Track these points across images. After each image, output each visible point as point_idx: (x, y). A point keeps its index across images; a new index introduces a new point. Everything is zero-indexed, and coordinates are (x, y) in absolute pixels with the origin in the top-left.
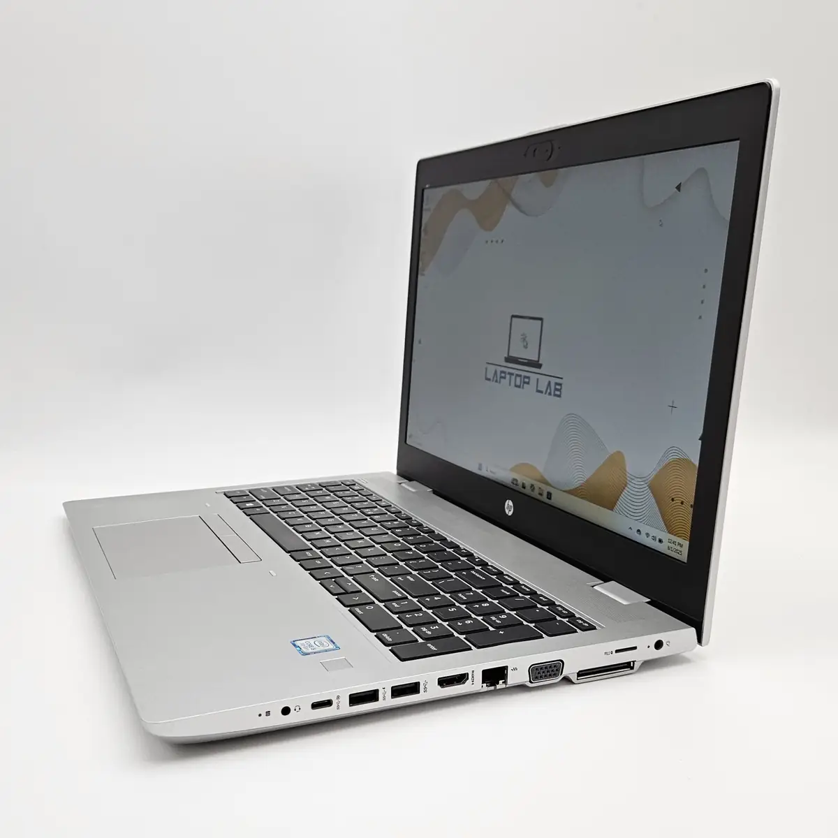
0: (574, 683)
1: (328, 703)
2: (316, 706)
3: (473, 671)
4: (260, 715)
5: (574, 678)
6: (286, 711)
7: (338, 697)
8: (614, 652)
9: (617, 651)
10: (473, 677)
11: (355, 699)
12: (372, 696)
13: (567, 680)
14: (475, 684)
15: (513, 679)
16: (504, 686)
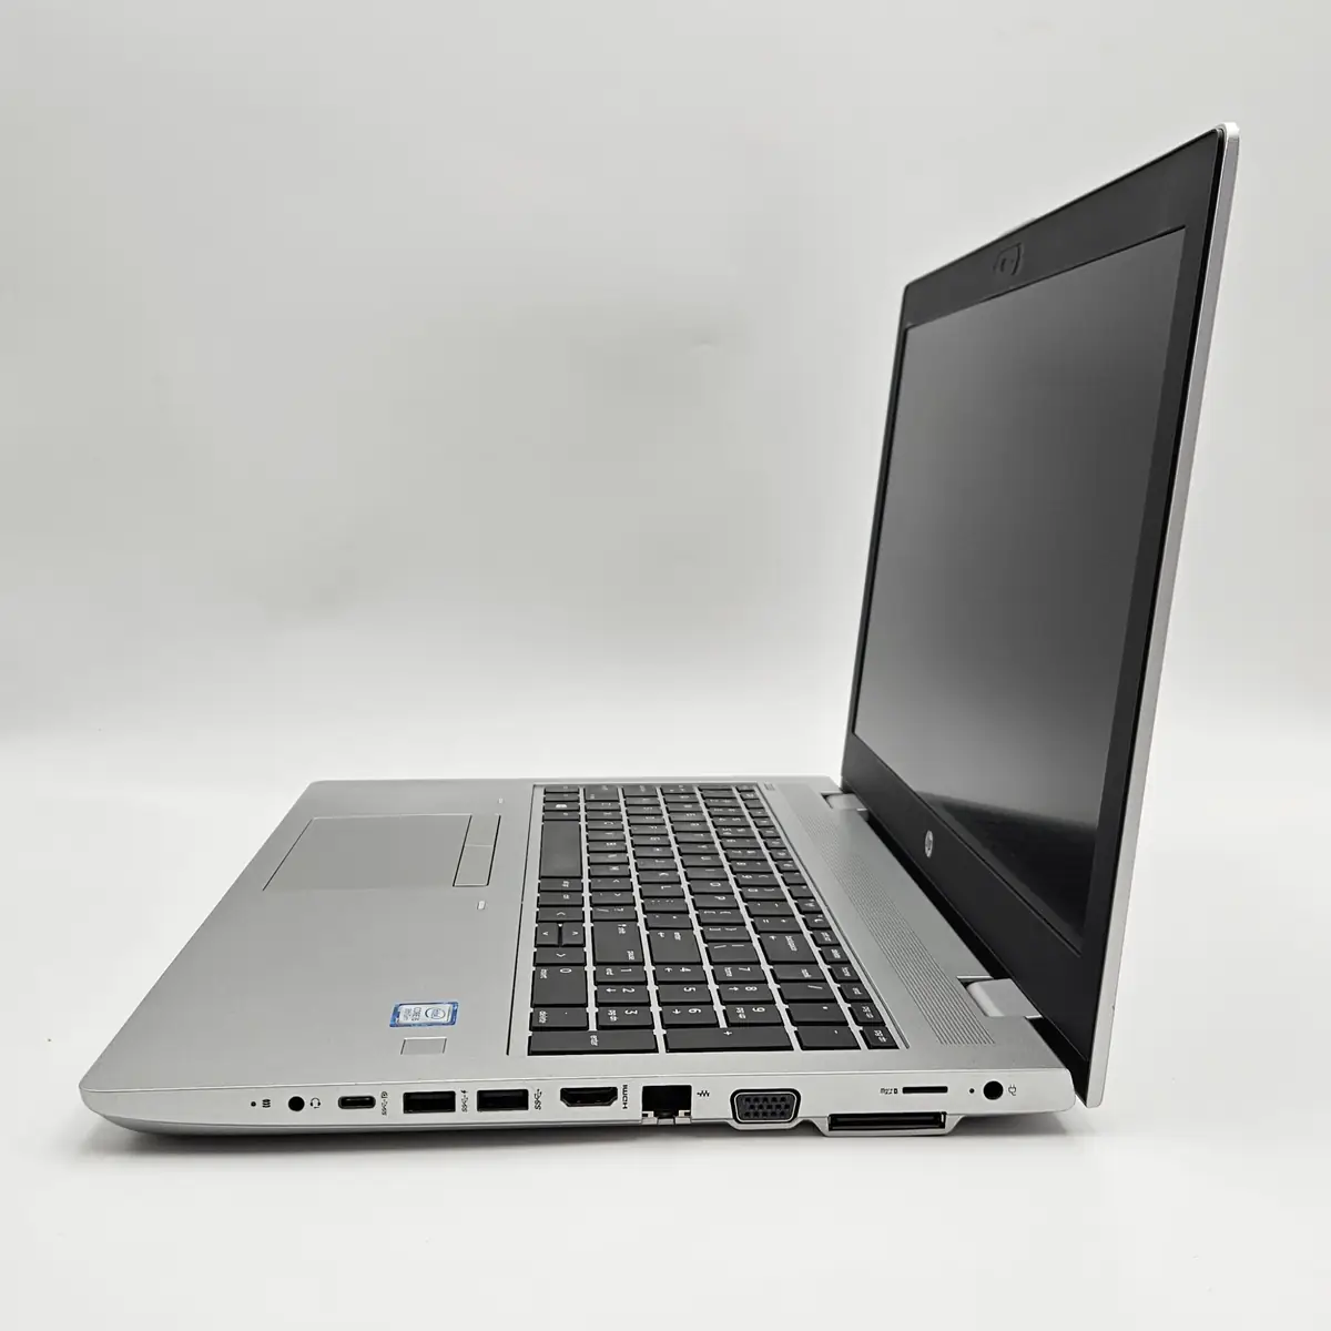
0: (824, 1136)
1: (368, 1102)
2: (346, 1103)
3: (625, 1087)
4: (253, 1104)
5: (824, 1125)
6: (296, 1104)
7: (384, 1095)
8: (900, 1091)
9: (906, 1090)
10: (625, 1096)
11: (414, 1102)
12: (444, 1102)
13: (808, 1128)
14: (629, 1109)
15: (700, 1110)
16: (687, 1121)
